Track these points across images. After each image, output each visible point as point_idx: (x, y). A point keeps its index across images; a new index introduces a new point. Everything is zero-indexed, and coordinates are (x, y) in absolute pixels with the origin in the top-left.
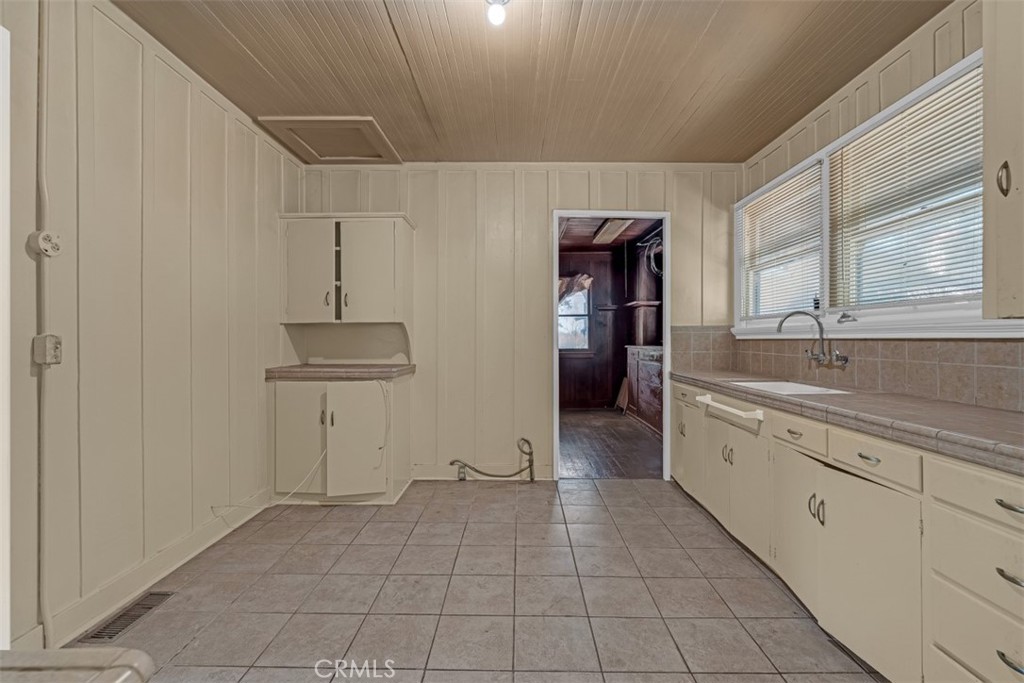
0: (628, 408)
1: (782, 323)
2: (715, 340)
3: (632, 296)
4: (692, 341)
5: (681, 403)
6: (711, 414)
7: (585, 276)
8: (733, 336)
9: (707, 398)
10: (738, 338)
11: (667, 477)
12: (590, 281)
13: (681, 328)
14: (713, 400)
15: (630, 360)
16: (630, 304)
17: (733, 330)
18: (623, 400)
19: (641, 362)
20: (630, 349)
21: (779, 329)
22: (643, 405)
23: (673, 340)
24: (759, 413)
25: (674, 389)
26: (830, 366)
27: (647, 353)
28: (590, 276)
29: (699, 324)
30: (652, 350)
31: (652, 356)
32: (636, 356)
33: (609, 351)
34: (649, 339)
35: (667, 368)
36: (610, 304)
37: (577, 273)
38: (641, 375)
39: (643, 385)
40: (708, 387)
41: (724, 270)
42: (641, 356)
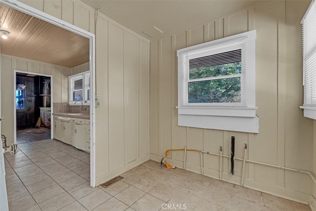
0: (41, 126)
1: (75, 102)
2: (64, 106)
3: (42, 93)
4: (59, 106)
5: (56, 120)
6: (62, 121)
7: (23, 85)
8: (69, 105)
9: (61, 118)
10: (70, 105)
11: (52, 138)
12: (25, 86)
13: (56, 103)
14: (62, 118)
15: (41, 112)
16: (41, 95)
17: (69, 104)
18: (38, 124)
19: (45, 112)
20: (41, 108)
21: (75, 104)
22: (46, 124)
23: (54, 106)
24: (69, 119)
25: (54, 117)
26: (84, 110)
27: (47, 109)
28: (25, 85)
29: (61, 102)
30: (48, 109)
31: (49, 110)
32: (43, 110)
33: (33, 110)
34: (48, 105)
35: (52, 112)
36: (33, 94)
37: (19, 84)
38: (45, 116)
39: (46, 118)
40: (61, 116)
41: (67, 90)
42: (45, 110)
